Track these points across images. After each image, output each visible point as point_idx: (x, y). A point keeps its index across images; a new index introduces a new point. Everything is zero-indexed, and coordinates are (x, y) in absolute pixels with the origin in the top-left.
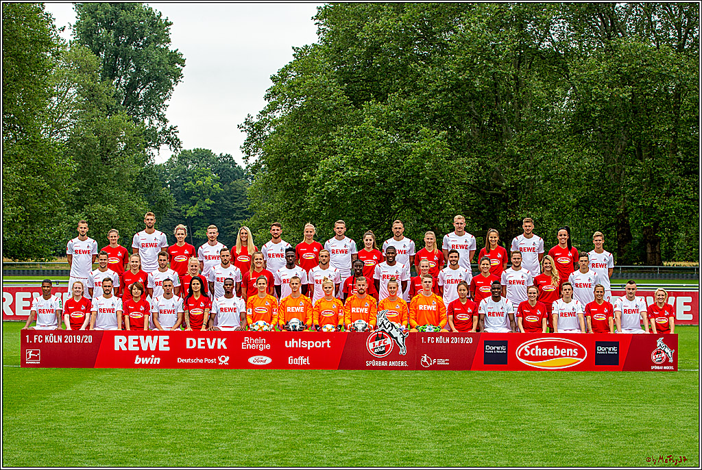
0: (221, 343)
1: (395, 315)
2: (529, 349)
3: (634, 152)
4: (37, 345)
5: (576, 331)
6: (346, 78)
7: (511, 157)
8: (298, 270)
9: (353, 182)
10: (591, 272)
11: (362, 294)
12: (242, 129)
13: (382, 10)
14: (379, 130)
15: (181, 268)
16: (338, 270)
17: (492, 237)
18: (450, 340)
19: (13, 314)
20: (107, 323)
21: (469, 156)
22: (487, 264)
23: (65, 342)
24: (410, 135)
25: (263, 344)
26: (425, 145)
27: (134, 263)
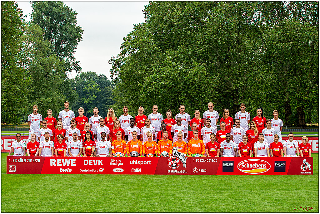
0: (100, 162)
1: (181, 149)
2: (244, 165)
3: (293, 73)
4: (14, 163)
5: (266, 156)
6: (158, 39)
7: (235, 75)
8: (136, 128)
9: (162, 87)
10: (272, 129)
11: (165, 139)
12: (109, 63)
13: (175, 7)
14: (174, 63)
15: (81, 128)
16: (154, 128)
17: (226, 113)
18: (207, 161)
19: (3, 149)
20: (47, 153)
21: (216, 75)
22: (224, 125)
23: (27, 162)
24: (188, 65)
25: (120, 162)
26: (195, 70)
27: (60, 125)
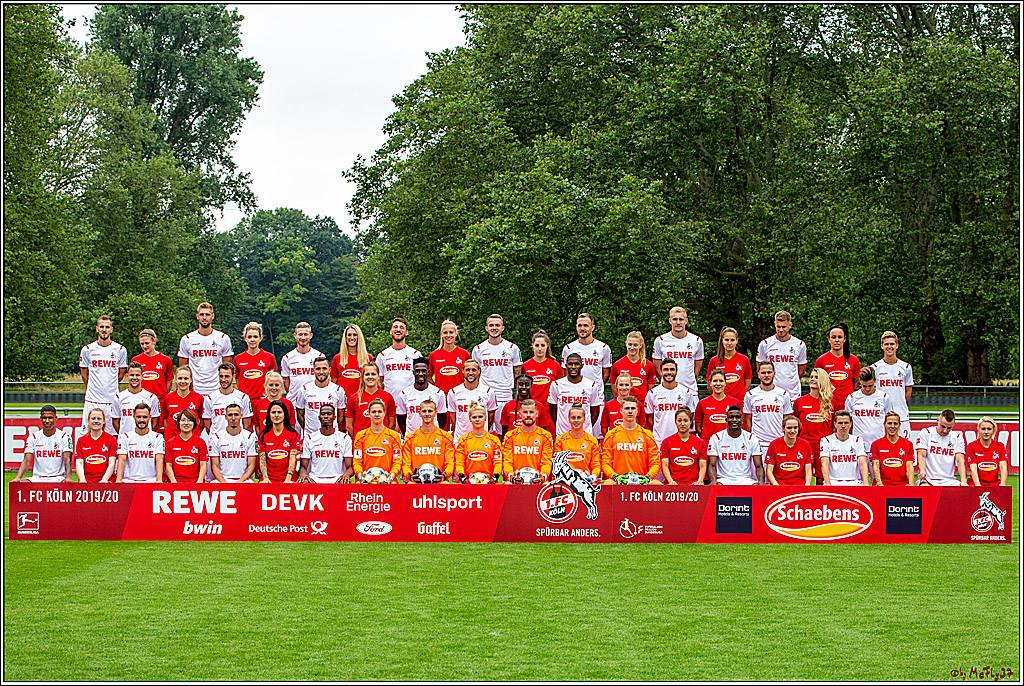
0: (315, 502)
1: (580, 459)
2: (785, 511)
3: (948, 212)
4: (34, 506)
5: (856, 483)
6: (508, 100)
7: (760, 219)
8: (432, 392)
9: (519, 258)
11: (529, 425)
12: (348, 178)
14: (558, 179)
15: (254, 389)
16: (492, 390)
17: (727, 340)
18: (665, 497)
20: (141, 472)
21: (696, 218)
22: (721, 381)
23: (77, 500)
24: (606, 186)
25: (380, 502)
26: (628, 201)
27: (183, 381)
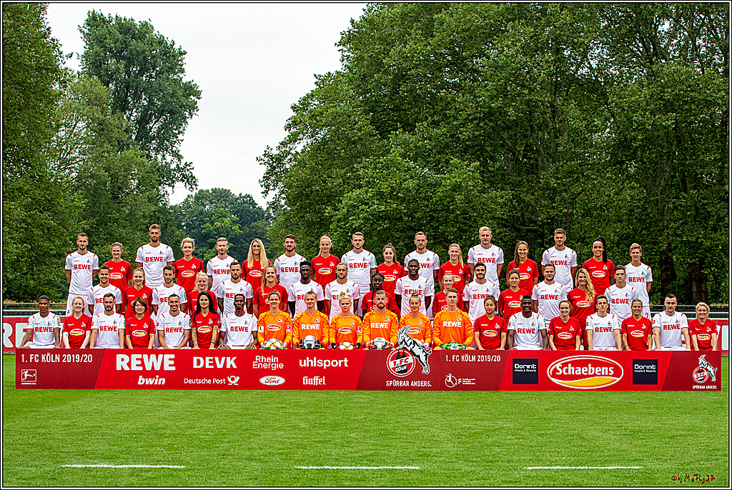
0: (231, 362)
1: (418, 332)
2: (562, 368)
3: (678, 185)
4: (33, 365)
5: (612, 349)
6: (372, 107)
7: (547, 189)
8: (313, 285)
9: (379, 217)
10: (628, 287)
11: (381, 308)
12: (261, 162)
13: (410, 35)
14: (406, 162)
15: (188, 284)
16: (356, 285)
17: (521, 250)
18: (477, 358)
19: (12, 346)
20: (108, 341)
21: (503, 189)
22: (516, 278)
23: (64, 361)
24: (440, 167)
25: (276, 363)
26: (455, 177)
27: (138, 278)
